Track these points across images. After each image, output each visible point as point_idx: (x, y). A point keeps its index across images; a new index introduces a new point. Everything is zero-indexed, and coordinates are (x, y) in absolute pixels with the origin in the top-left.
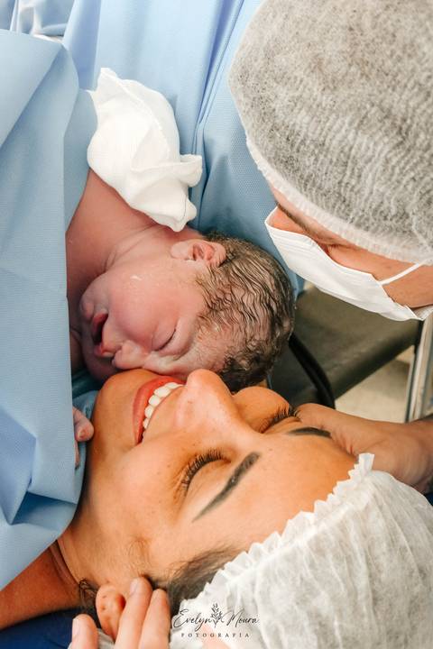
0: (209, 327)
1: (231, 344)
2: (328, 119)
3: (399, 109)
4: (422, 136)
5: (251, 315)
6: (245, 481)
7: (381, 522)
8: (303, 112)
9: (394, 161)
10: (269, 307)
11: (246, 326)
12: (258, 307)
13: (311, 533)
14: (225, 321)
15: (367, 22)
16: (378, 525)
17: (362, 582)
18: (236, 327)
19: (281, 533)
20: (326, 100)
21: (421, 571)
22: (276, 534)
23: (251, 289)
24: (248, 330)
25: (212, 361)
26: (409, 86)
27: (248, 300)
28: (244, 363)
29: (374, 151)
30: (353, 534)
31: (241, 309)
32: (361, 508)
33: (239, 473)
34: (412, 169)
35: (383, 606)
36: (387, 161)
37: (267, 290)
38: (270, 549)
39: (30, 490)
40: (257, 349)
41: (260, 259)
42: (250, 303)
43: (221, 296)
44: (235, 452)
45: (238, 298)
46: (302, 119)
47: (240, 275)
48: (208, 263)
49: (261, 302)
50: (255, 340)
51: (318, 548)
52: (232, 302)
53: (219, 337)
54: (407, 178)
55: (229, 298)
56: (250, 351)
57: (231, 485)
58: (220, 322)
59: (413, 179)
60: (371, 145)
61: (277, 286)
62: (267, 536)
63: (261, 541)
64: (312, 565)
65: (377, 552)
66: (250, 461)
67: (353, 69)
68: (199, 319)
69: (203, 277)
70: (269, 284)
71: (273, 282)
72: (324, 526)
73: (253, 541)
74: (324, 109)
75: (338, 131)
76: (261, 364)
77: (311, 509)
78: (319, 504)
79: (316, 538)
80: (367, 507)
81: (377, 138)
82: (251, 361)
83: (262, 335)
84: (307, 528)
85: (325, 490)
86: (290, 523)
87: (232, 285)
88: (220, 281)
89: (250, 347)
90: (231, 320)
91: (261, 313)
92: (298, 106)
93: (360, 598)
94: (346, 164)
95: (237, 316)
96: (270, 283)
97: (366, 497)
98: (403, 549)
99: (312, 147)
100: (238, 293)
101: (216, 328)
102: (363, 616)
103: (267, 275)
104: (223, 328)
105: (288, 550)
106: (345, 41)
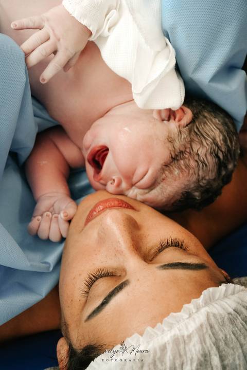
0: (171, 172)
1: (187, 183)
5: (203, 163)
10: (217, 156)
11: (199, 170)
12: (209, 157)
14: (183, 167)
18: (191, 172)
23: (205, 144)
24: (201, 173)
25: (172, 194)
27: (202, 152)
28: (197, 194)
31: (196, 158)
37: (217, 145)
40: (206, 185)
41: (213, 120)
42: (203, 154)
43: (183, 150)
45: (195, 150)
47: (198, 133)
48: (177, 124)
49: (211, 153)
50: (205, 179)
52: (190, 153)
53: (177, 178)
55: (188, 150)
56: (201, 186)
58: (180, 168)
61: (225, 141)
68: (164, 167)
69: (172, 136)
70: (218, 139)
71: (221, 137)
76: (210, 194)
82: (202, 193)
83: (210, 176)
87: (191, 141)
88: (184, 138)
89: (201, 184)
90: (187, 166)
91: (211, 161)
95: (193, 163)
100: (196, 146)
101: (176, 172)
103: (217, 132)
104: (182, 171)
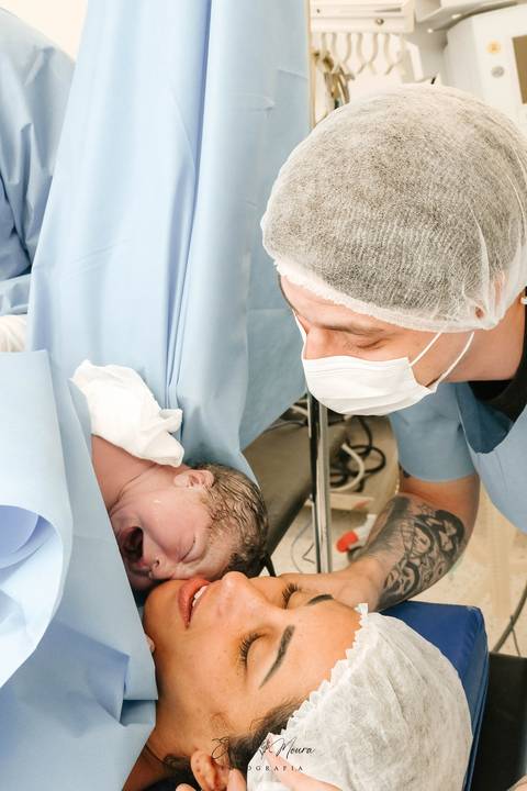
1: (233, 543)
2: (380, 227)
3: (429, 203)
4: (450, 216)
5: (242, 518)
6: (290, 648)
7: (391, 652)
8: (360, 229)
9: (436, 239)
10: (252, 509)
11: (240, 527)
12: (245, 511)
13: (349, 673)
14: (226, 526)
15: (385, 160)
16: (389, 654)
17: (392, 698)
18: (234, 529)
19: (329, 680)
20: (376, 215)
21: (423, 678)
22: (325, 682)
23: (237, 499)
24: (243, 530)
26: (431, 187)
27: (238, 507)
29: (420, 238)
30: (376, 665)
31: (234, 515)
32: (375, 645)
33: (284, 644)
34: (449, 241)
35: (408, 711)
36: (431, 240)
37: (248, 498)
38: (323, 692)
39: (127, 697)
40: (251, 543)
42: (239, 509)
43: (219, 508)
44: (272, 628)
45: (231, 507)
46: (360, 234)
47: (227, 490)
48: (203, 486)
49: (246, 507)
50: (248, 536)
51: (357, 681)
52: (227, 511)
53: (224, 540)
54: (447, 248)
55: (224, 508)
56: (246, 545)
57: (281, 654)
58: (222, 528)
59: (451, 248)
60: (417, 234)
61: (254, 493)
62: (319, 684)
63: (317, 690)
64: (356, 695)
65: (394, 674)
66: (289, 633)
67: (389, 189)
68: (208, 530)
69: (204, 497)
71: (249, 490)
72: (355, 666)
73: (310, 691)
74: (376, 221)
75: (390, 232)
76: (255, 554)
77: (345, 657)
78: (349, 652)
79: (353, 675)
80: (378, 644)
81: (420, 228)
82: (248, 553)
83: (252, 532)
84: (345, 672)
85: (349, 640)
86: (333, 671)
87: (224, 499)
88: (216, 497)
89: (246, 542)
90: (230, 525)
91: (249, 515)
92: (355, 227)
93: (392, 709)
94: (401, 254)
95: (233, 521)
96: (248, 492)
97: (376, 637)
98: (409, 667)
99: (373, 251)
100: (230, 503)
101: (221, 532)
102: (398, 721)
103: (243, 486)
104: (226, 531)
105: (336, 689)
106: (374, 175)
